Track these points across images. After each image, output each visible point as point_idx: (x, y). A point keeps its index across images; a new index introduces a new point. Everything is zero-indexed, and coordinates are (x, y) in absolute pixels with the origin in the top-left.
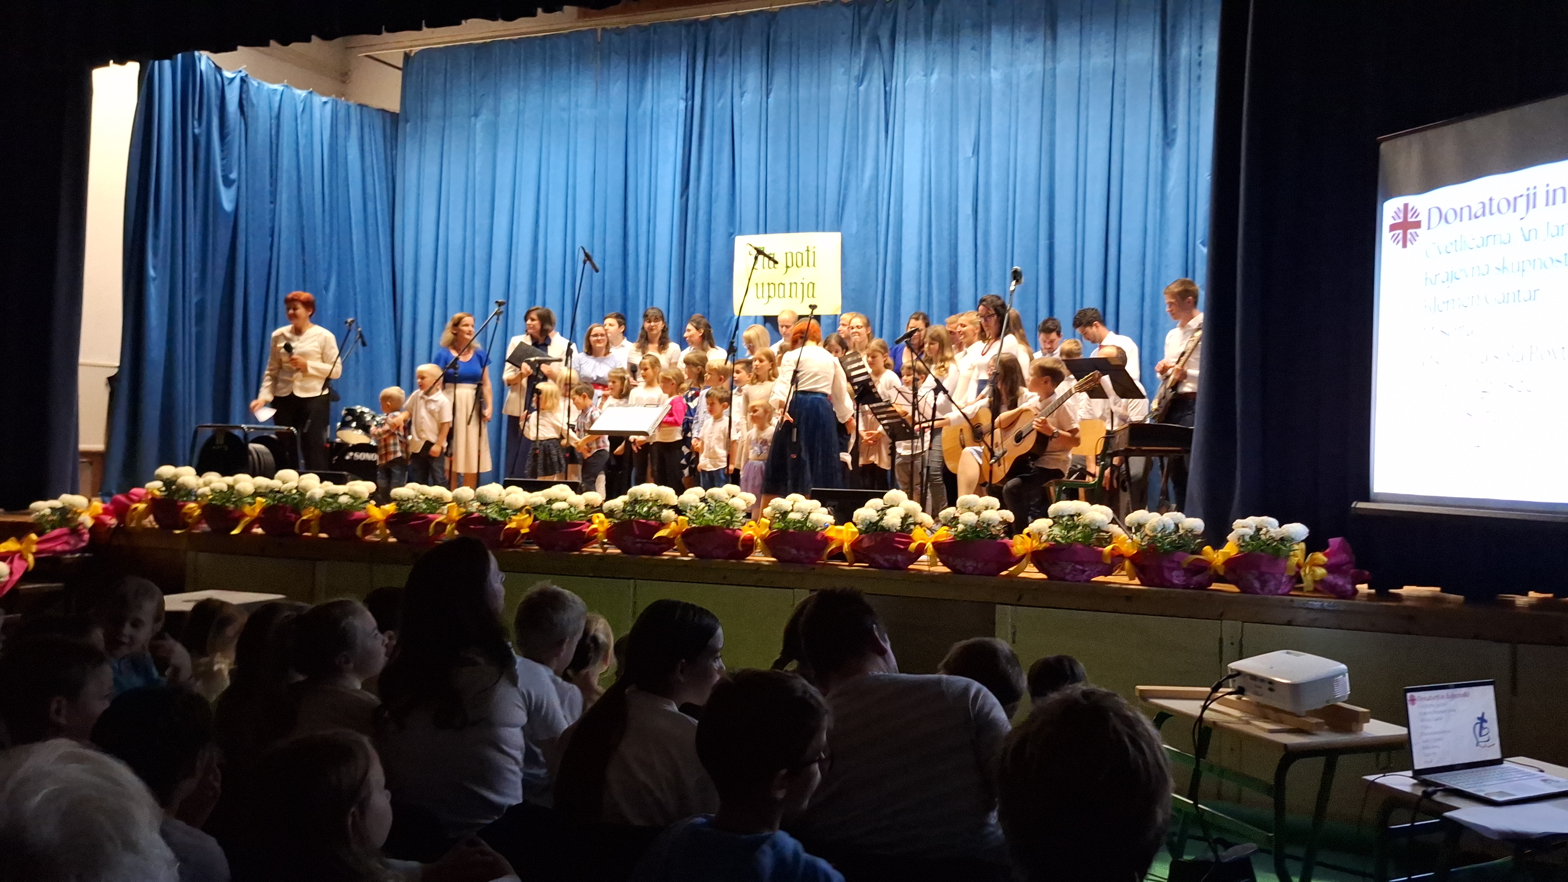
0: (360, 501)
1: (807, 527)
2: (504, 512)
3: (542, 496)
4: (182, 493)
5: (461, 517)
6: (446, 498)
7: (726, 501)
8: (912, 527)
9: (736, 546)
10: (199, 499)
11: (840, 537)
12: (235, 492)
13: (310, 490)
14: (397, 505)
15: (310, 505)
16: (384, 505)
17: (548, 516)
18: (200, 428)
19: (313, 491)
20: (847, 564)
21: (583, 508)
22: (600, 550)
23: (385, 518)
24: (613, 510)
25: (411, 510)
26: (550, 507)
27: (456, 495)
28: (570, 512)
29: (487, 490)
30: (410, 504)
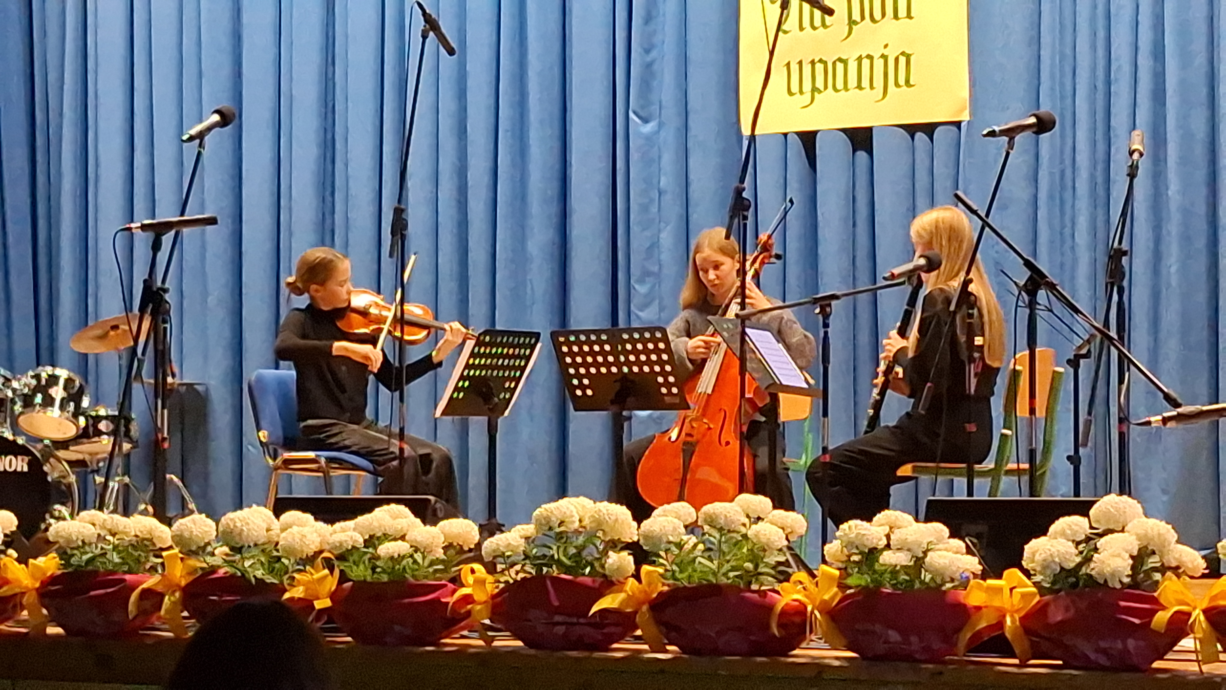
1: (922, 582)
2: (277, 565)
3: (354, 530)
5: (191, 578)
6: (159, 538)
7: (743, 530)
8: (1157, 576)
9: (768, 627)
11: (997, 603)
14: (61, 559)
16: (35, 558)
17: (370, 571)
20: (1016, 661)
21: (440, 554)
22: (481, 643)
23: (37, 585)
24: (504, 553)
25: (90, 568)
26: (374, 552)
27: (178, 533)
28: (415, 562)
29: (241, 521)
30: (87, 553)
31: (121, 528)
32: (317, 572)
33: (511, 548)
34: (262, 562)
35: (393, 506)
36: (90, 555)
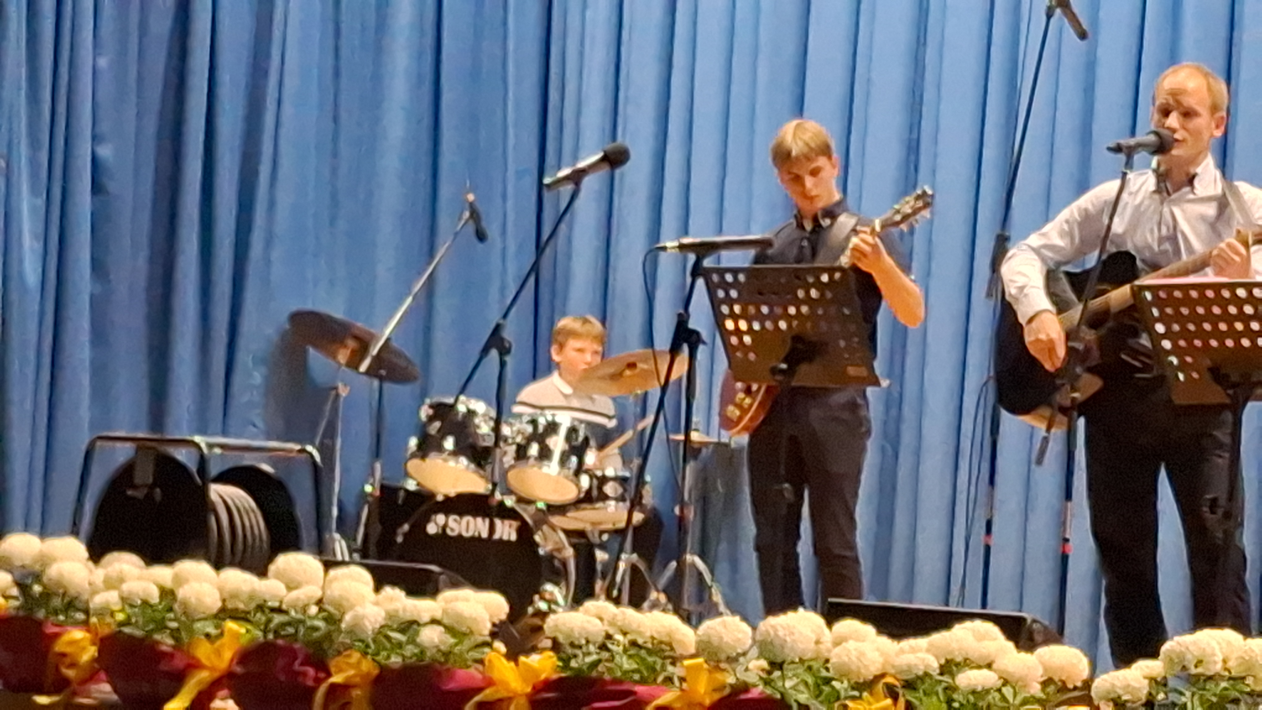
0: (467, 643)
2: (826, 689)
3: (928, 650)
4: (57, 602)
5: (717, 696)
6: (680, 642)
10: (94, 620)
12: (176, 606)
13: (352, 607)
14: (560, 659)
15: (349, 647)
17: (944, 706)
18: (99, 443)
19: (359, 610)
21: (1036, 690)
23: (529, 690)
24: (1119, 697)
25: (594, 674)
26: (950, 681)
27: (705, 638)
28: (1004, 698)
29: (784, 628)
30: (589, 654)
31: (634, 626)
32: (878, 701)
33: (1130, 689)
34: (806, 684)
35: (978, 624)
36: (594, 657)
